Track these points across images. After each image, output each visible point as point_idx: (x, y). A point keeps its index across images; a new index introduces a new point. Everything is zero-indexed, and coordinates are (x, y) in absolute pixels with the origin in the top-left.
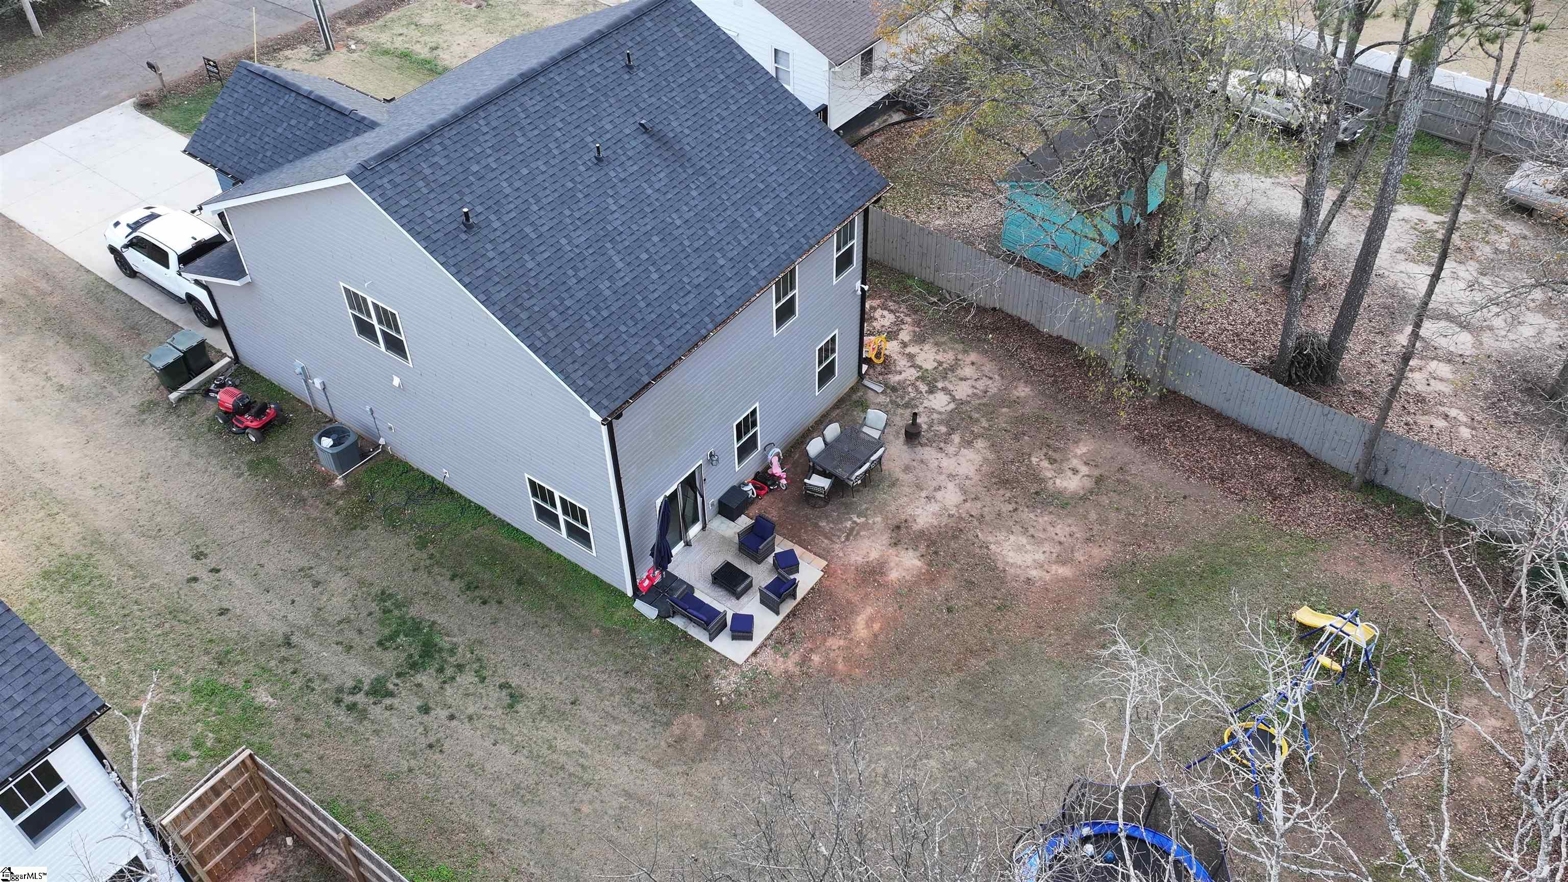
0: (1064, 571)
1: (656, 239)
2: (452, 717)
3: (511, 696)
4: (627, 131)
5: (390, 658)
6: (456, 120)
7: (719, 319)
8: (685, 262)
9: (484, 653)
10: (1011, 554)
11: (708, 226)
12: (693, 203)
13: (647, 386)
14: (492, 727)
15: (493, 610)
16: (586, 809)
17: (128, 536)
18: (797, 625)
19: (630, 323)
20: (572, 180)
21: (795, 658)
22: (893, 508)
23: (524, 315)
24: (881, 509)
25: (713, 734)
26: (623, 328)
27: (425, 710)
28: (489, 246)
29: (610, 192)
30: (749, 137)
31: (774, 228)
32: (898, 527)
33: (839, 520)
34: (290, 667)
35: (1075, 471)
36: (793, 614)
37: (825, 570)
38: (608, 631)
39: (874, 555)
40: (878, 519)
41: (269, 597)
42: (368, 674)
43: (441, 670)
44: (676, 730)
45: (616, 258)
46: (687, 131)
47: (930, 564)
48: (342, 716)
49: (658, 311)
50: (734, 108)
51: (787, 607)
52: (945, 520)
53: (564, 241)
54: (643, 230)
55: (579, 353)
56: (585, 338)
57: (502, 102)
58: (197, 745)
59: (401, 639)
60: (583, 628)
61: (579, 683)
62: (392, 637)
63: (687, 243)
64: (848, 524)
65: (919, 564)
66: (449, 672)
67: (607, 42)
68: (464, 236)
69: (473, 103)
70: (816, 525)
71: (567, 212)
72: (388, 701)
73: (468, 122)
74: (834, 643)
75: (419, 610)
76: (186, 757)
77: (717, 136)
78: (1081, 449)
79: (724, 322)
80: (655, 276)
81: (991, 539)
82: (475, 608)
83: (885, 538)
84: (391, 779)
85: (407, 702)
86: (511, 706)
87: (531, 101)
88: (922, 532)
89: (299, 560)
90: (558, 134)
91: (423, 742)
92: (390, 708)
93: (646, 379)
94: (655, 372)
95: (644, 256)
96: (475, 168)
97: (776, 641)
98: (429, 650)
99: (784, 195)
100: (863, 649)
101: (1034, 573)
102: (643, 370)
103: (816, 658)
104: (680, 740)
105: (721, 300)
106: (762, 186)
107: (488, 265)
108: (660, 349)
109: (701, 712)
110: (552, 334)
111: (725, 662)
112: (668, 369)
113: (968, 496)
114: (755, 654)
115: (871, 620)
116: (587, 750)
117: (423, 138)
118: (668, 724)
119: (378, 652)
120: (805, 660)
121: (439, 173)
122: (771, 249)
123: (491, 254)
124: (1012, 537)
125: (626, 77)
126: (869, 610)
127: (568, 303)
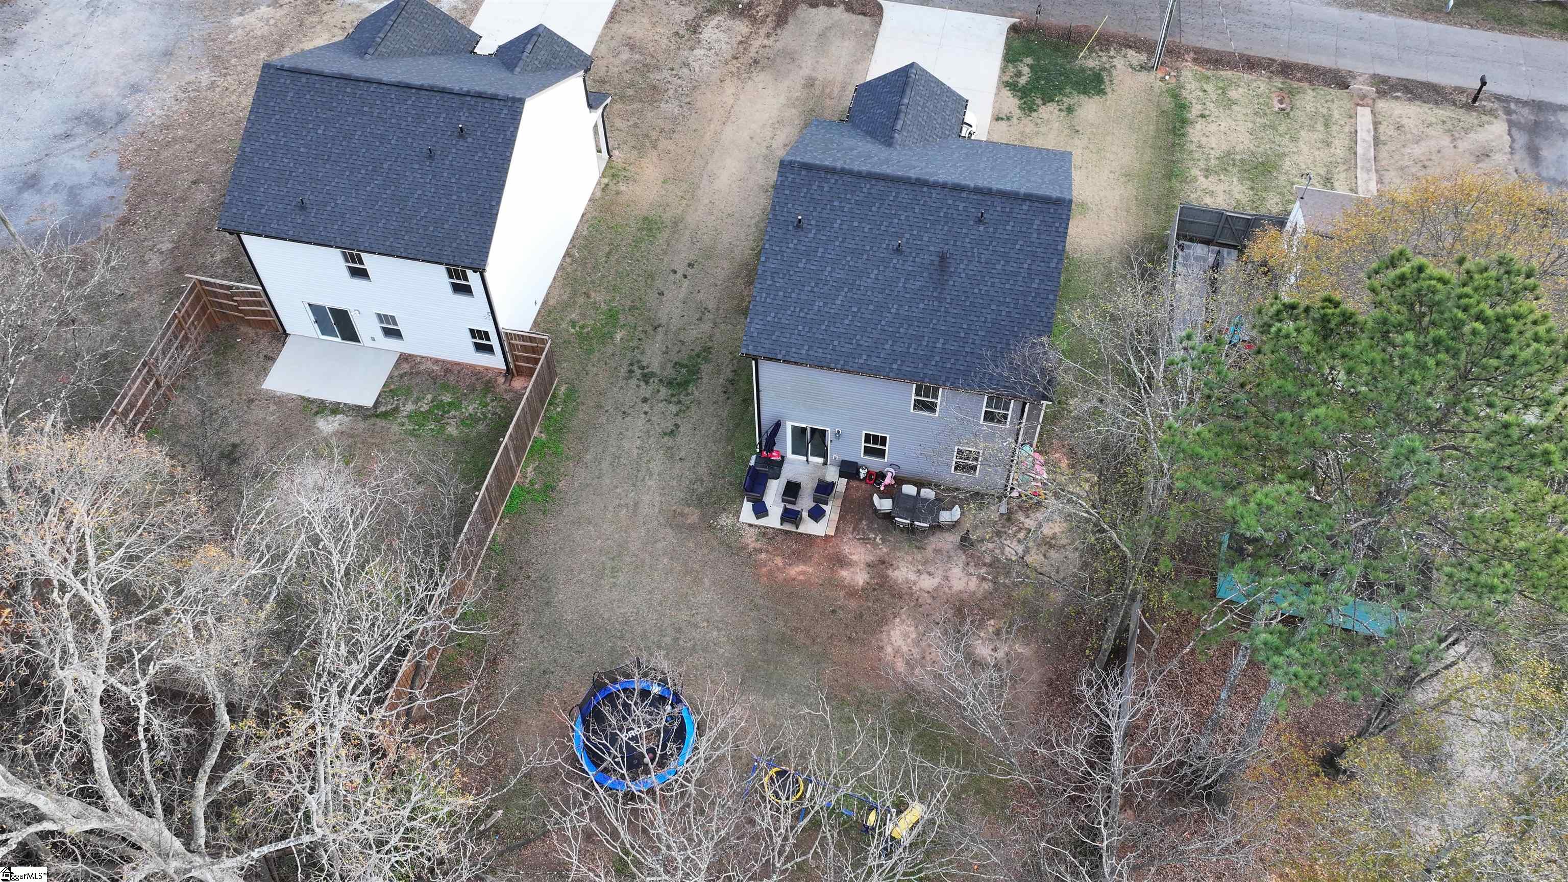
0: (901, 666)
1: (871, 307)
2: (646, 413)
3: (672, 431)
4: (932, 249)
5: (669, 372)
6: (859, 175)
7: (847, 368)
8: (869, 330)
9: (694, 408)
10: (898, 632)
11: (905, 326)
12: (914, 309)
13: (778, 360)
14: (648, 432)
15: (722, 397)
16: (618, 490)
17: (687, 232)
18: (779, 538)
19: (807, 329)
20: (871, 247)
21: (758, 545)
22: (898, 554)
23: (769, 282)
24: (894, 549)
25: (692, 528)
26: (800, 328)
27: (645, 400)
28: (795, 242)
29: (881, 268)
30: (994, 307)
31: (938, 359)
32: (884, 563)
33: (871, 530)
34: (642, 336)
35: (995, 650)
36: (786, 532)
37: (827, 537)
38: (732, 453)
39: (855, 558)
40: (885, 550)
41: (681, 305)
42: (655, 367)
43: (673, 395)
44: (686, 510)
45: (840, 298)
46: (963, 275)
47: (863, 589)
48: (623, 371)
49: (826, 337)
50: (1007, 286)
51: (788, 527)
52: (905, 586)
53: (829, 269)
54: (872, 298)
55: (769, 319)
56: (780, 316)
57: (890, 184)
58: (582, 327)
59: (684, 371)
60: (729, 440)
61: (694, 456)
62: (682, 366)
63: (883, 323)
64: (872, 536)
65: (861, 583)
66: (673, 399)
67: (987, 198)
68: (791, 228)
69: (875, 173)
70: (861, 520)
71: (849, 258)
72: (642, 383)
73: (862, 180)
74: (779, 561)
75: (706, 368)
76: (574, 327)
77: (976, 291)
78: (1019, 648)
79: (848, 372)
80: (846, 322)
81: (904, 617)
82: (719, 390)
83: (870, 558)
84: (599, 406)
85: (646, 391)
86: (665, 434)
87: (905, 195)
88: (887, 577)
89: (711, 305)
90: (896, 221)
91: (625, 408)
92: (638, 386)
93: (779, 357)
94: (787, 358)
95: (855, 309)
96: (836, 203)
97: (764, 532)
98: (684, 385)
99: (967, 350)
100: (781, 576)
101: (889, 650)
102: (783, 352)
103: (763, 556)
104: (682, 514)
105: (861, 361)
106: (962, 335)
107: (784, 249)
108: (804, 352)
109: (703, 517)
110: (768, 300)
111: (737, 513)
112: (796, 363)
113: (934, 594)
114: (750, 525)
115: (803, 573)
116: (655, 476)
117: (832, 171)
118: (689, 505)
119: (670, 365)
120: (760, 551)
121: (819, 192)
122: (920, 365)
123: (791, 245)
124: (912, 629)
125: (972, 223)
126: (811, 570)
127: (793, 295)
